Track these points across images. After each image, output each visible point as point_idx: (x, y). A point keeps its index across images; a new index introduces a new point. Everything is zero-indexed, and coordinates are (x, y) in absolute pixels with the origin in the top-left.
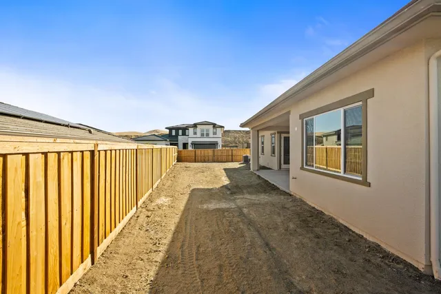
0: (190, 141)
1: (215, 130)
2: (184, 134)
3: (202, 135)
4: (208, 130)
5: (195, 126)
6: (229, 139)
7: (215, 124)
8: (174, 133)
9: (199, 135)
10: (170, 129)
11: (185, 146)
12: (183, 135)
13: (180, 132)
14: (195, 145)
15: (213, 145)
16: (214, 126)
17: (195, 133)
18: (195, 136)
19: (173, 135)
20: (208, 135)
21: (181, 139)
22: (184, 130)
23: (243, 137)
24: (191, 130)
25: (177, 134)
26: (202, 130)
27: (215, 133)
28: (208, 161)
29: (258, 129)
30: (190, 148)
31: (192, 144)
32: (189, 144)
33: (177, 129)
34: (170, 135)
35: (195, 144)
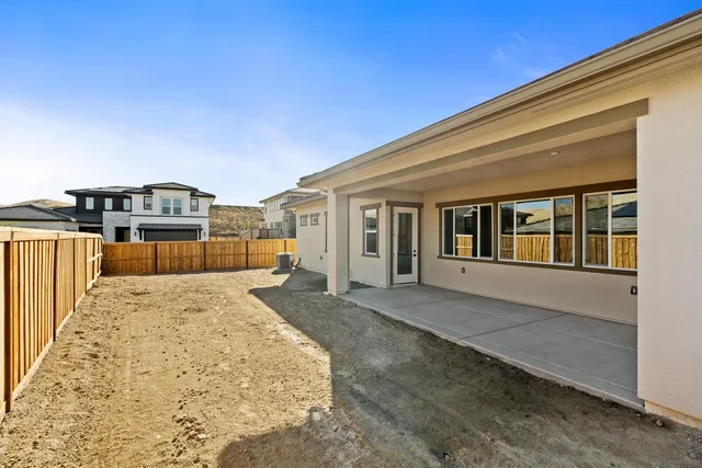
0: (134, 224)
1: (194, 203)
2: (118, 207)
3: (166, 211)
4: (178, 201)
5: (148, 190)
6: (219, 221)
7: (196, 190)
8: (90, 204)
9: (157, 209)
10: (81, 196)
11: (121, 234)
12: (115, 209)
13: (109, 203)
14: (148, 232)
15: (192, 232)
16: (194, 192)
17: (148, 207)
18: (148, 212)
19: (88, 209)
20: (178, 211)
21: (111, 219)
22: (120, 198)
23: (244, 218)
24: (138, 200)
25: (100, 208)
26: (166, 201)
27: (195, 209)
28: (191, 270)
29: (350, 192)
30: (135, 239)
31: (140, 230)
32: (133, 230)
33: (99, 196)
34: (79, 209)
35: (146, 230)
